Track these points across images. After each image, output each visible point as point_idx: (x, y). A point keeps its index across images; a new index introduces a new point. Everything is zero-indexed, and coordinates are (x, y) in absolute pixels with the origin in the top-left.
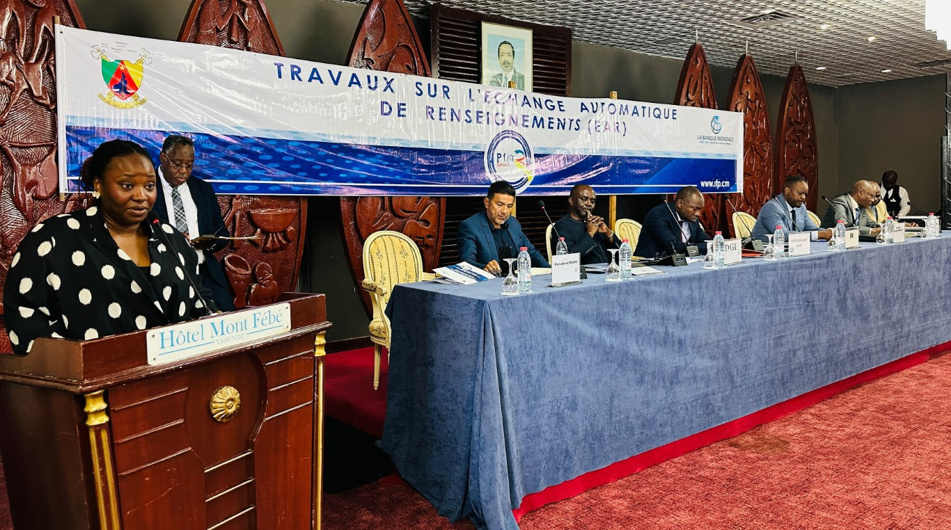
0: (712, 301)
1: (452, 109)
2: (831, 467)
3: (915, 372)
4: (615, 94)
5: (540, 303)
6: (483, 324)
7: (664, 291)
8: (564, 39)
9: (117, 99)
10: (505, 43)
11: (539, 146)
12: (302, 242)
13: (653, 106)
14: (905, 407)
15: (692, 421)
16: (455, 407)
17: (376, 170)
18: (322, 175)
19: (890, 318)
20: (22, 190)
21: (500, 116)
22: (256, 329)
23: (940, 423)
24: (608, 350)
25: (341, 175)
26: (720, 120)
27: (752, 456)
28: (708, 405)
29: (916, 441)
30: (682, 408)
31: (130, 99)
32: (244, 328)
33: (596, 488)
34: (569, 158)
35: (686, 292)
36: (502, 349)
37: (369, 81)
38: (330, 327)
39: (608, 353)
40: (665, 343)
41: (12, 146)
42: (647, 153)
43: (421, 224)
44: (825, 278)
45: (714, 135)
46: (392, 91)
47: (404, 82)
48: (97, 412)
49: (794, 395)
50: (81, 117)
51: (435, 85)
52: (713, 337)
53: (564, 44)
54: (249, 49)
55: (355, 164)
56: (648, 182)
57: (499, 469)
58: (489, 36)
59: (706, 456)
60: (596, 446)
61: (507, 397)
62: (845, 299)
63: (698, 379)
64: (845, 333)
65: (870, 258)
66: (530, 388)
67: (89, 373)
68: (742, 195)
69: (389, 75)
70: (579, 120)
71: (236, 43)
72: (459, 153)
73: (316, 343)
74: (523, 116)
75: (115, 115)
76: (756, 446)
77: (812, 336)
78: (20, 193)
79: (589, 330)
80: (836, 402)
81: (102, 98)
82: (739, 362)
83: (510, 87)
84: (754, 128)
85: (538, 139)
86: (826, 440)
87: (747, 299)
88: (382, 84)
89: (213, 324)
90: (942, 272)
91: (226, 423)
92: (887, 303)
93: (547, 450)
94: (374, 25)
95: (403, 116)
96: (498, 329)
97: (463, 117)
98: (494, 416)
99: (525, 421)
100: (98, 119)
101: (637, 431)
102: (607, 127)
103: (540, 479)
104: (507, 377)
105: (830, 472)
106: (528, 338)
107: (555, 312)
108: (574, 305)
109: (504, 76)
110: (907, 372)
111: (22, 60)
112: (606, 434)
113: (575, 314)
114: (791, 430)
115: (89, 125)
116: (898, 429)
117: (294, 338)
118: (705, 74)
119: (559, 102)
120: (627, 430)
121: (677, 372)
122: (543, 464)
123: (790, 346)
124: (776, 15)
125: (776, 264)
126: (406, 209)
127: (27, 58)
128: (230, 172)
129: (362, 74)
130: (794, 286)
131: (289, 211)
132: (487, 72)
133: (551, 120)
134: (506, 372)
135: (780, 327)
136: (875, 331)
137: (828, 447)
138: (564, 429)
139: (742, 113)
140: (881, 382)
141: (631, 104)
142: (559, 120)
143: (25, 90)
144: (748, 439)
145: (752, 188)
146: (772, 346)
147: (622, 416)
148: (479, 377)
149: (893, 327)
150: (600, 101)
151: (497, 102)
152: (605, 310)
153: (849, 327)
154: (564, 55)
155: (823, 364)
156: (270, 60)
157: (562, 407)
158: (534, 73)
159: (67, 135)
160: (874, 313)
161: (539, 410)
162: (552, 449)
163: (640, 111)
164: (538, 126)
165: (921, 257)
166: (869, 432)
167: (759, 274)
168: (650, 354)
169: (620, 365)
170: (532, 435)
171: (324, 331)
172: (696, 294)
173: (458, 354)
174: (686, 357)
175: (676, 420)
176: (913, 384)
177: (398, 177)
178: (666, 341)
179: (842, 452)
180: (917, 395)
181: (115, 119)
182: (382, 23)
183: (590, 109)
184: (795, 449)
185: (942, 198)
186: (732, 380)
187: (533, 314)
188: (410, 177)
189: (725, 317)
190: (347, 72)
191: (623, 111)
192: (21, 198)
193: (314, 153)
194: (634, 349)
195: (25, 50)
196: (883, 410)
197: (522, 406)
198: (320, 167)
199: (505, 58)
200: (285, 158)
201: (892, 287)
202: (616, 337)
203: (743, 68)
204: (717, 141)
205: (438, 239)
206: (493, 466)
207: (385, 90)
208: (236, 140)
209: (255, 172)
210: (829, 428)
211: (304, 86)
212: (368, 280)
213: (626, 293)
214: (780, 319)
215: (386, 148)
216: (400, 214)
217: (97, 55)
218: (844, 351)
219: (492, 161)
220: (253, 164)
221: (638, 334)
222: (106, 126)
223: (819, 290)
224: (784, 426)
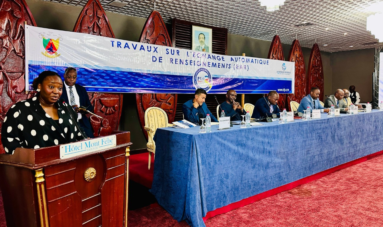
0: (282, 136)
1: (180, 59)
2: (328, 202)
3: (361, 165)
4: (244, 54)
5: (214, 136)
6: (192, 144)
7: (263, 132)
8: (225, 33)
9: (49, 54)
10: (201, 34)
11: (214, 74)
12: (121, 111)
13: (259, 59)
14: (358, 178)
15: (274, 183)
16: (180, 177)
17: (150, 83)
18: (129, 85)
19: (352, 143)
20: (11, 89)
21: (199, 63)
22: (103, 145)
23: (371, 185)
24: (241, 155)
25: (137, 85)
26: (285, 65)
27: (297, 197)
28: (280, 177)
29: (362, 192)
30: (270, 178)
31: (54, 54)
32: (98, 145)
33: (235, 209)
34: (226, 79)
35: (272, 132)
36: (199, 154)
37: (148, 48)
38: (132, 145)
39: (241, 156)
40: (263, 152)
41: (7, 72)
42: (256, 78)
43: (167, 104)
44: (326, 128)
45: (283, 71)
46: (157, 52)
47: (162, 49)
48: (40, 177)
49: (314, 174)
50: (35, 61)
51: (174, 50)
52: (283, 151)
53: (224, 34)
54: (101, 35)
55: (142, 81)
56: (257, 89)
57: (198, 201)
58: (196, 31)
59: (279, 197)
60: (236, 192)
61: (201, 173)
62: (334, 136)
63: (276, 167)
64: (334, 149)
65: (344, 120)
66: (210, 170)
67: (37, 162)
68: (294, 94)
69: (156, 46)
70: (230, 64)
71: (96, 33)
72: (183, 76)
73: (126, 151)
74: (208, 63)
75: (48, 61)
76: (299, 193)
77: (321, 150)
78: (10, 91)
79: (233, 147)
80: (330, 176)
81: (43, 54)
82: (293, 160)
83: (203, 51)
84: (299, 68)
85: (214, 72)
86: (326, 191)
87: (296, 135)
88: (153, 49)
89: (86, 143)
90: (372, 126)
91: (91, 182)
92: (351, 137)
93: (217, 194)
94: (150, 26)
95: (161, 62)
96: (198, 146)
97: (185, 62)
98: (196, 180)
99: (208, 182)
100: (41, 62)
101: (252, 187)
102: (241, 67)
103: (214, 205)
104: (201, 165)
105: (328, 204)
106: (210, 150)
107: (220, 140)
108: (228, 137)
109: (201, 46)
110: (358, 165)
111: (12, 39)
112: (240, 188)
113: (228, 140)
114: (313, 187)
115: (37, 64)
116: (355, 187)
117: (118, 149)
118: (280, 47)
119: (222, 57)
120: (248, 187)
121: (268, 164)
122: (215, 199)
123: (312, 154)
124: (308, 24)
125: (307, 122)
126: (162, 99)
127: (14, 37)
128: (93, 83)
129: (145, 45)
130: (314, 130)
131: (115, 99)
132: (194, 45)
133: (219, 64)
134: (201, 163)
135: (308, 147)
136: (346, 148)
137: (327, 194)
138: (223, 186)
139: (294, 62)
140: (348, 169)
141: (251, 58)
142: (222, 64)
143: (13, 50)
144: (295, 190)
145: (298, 92)
146: (305, 154)
147: (246, 181)
148: (190, 165)
149: (353, 147)
150: (238, 57)
151: (198, 57)
152: (240, 139)
153: (336, 147)
154: (224, 39)
155: (326, 161)
156: (109, 40)
157: (223, 177)
158: (213, 46)
159: (29, 68)
160: (346, 141)
161: (213, 178)
162: (218, 194)
163: (254, 61)
164: (214, 67)
165: (364, 120)
166: (343, 188)
167: (300, 126)
168: (257, 157)
169: (245, 161)
170: (211, 188)
171: (129, 146)
172: (276, 133)
173: (182, 156)
174: (272, 158)
175: (267, 183)
176: (361, 169)
177: (159, 86)
178: (264, 151)
179: (332, 196)
180: (361, 173)
181: (48, 62)
182: (153, 25)
183: (235, 60)
184: (314, 195)
185: (372, 97)
186: (290, 168)
187: (211, 140)
188: (164, 86)
189: (287, 142)
190: (139, 44)
191: (248, 61)
192: (10, 93)
193: (126, 76)
194: (251, 154)
195: (13, 34)
196: (349, 180)
197: (207, 177)
198: (128, 82)
199: (201, 39)
200: (114, 78)
201: (353, 132)
202: (244, 150)
203: (295, 45)
204: (285, 73)
205: (174, 110)
206: (195, 200)
207: (154, 52)
208: (95, 70)
209: (103, 83)
210: (327, 187)
211: (122, 49)
212: (146, 126)
213: (248, 132)
214: (309, 144)
215: (154, 74)
216: (159, 100)
217: (41, 37)
218: (334, 156)
219: (196, 80)
220: (102, 80)
221: (253, 149)
222: (44, 65)
223: (324, 132)
224: (310, 185)
